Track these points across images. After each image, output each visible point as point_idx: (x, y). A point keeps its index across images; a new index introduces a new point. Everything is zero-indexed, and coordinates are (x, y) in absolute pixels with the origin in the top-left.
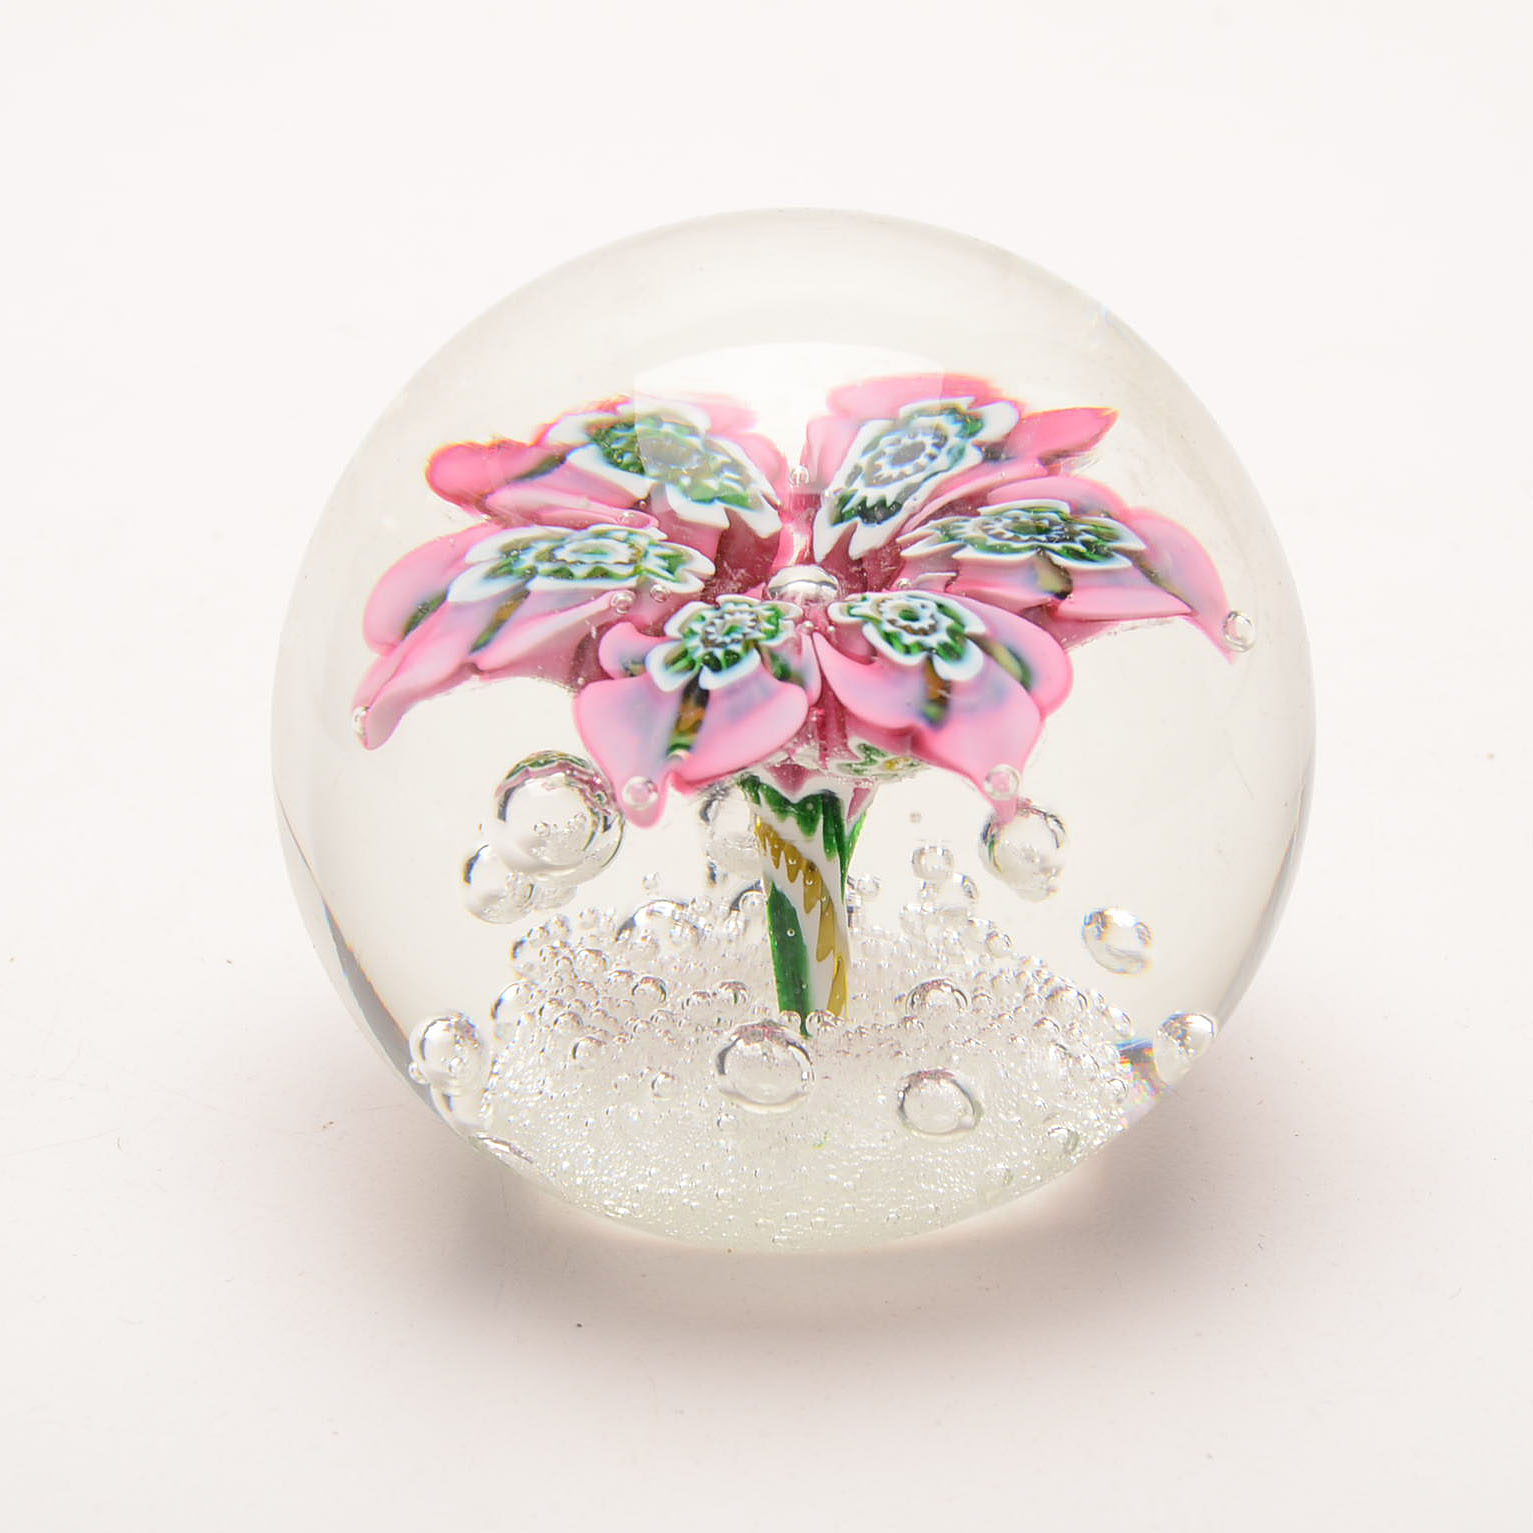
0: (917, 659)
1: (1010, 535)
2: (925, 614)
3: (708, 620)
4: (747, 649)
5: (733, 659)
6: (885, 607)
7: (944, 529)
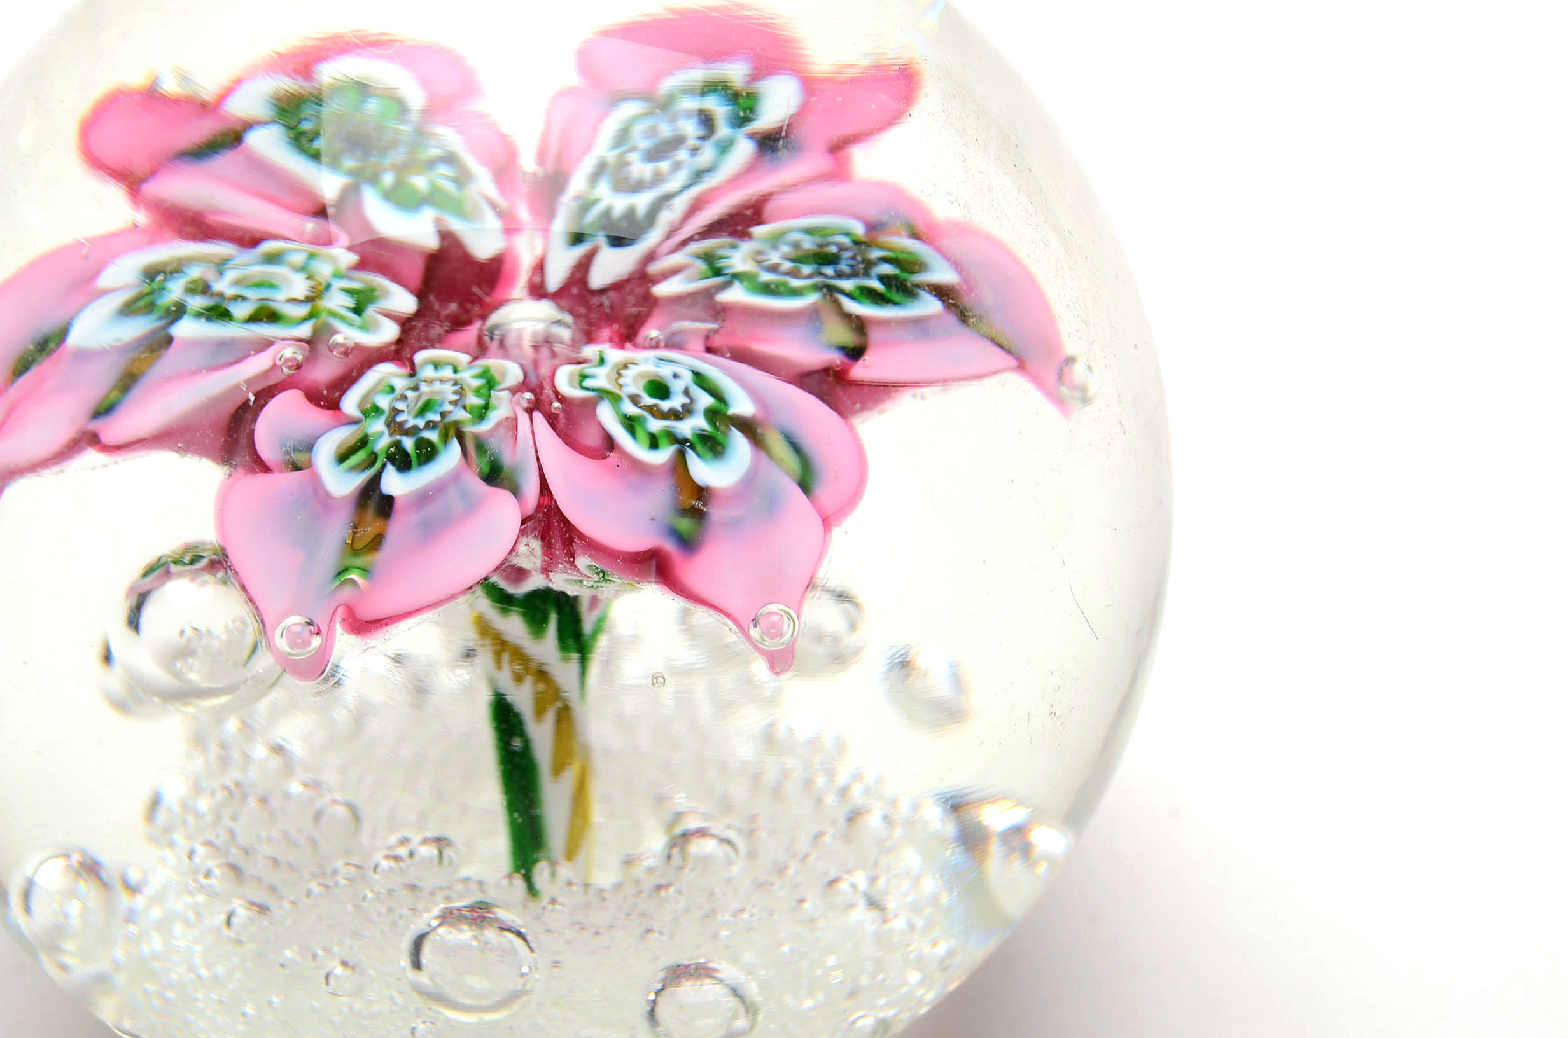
0: (664, 455)
1: (787, 265)
2: (677, 386)
3: (398, 392)
4: (445, 439)
5: (427, 452)
6: (629, 375)
7: (708, 258)
